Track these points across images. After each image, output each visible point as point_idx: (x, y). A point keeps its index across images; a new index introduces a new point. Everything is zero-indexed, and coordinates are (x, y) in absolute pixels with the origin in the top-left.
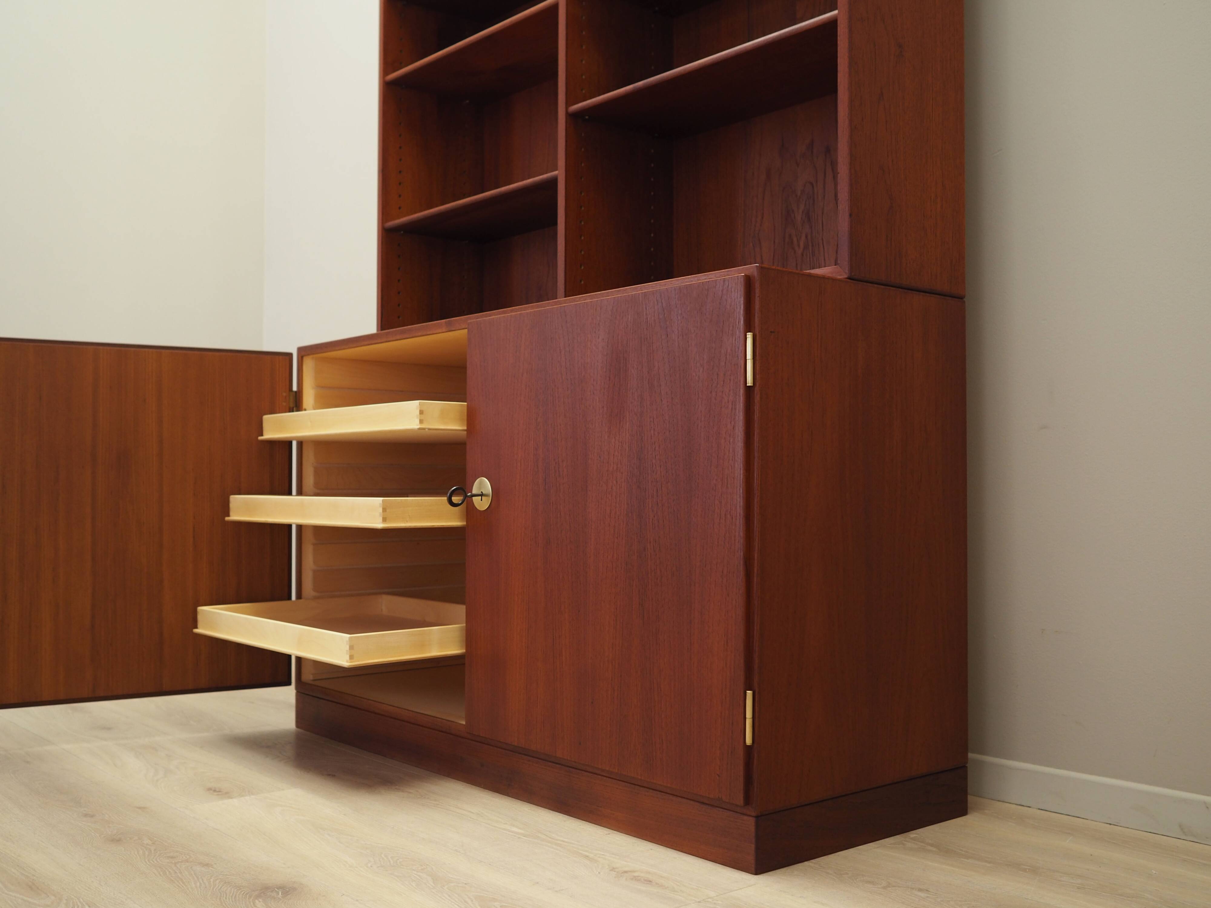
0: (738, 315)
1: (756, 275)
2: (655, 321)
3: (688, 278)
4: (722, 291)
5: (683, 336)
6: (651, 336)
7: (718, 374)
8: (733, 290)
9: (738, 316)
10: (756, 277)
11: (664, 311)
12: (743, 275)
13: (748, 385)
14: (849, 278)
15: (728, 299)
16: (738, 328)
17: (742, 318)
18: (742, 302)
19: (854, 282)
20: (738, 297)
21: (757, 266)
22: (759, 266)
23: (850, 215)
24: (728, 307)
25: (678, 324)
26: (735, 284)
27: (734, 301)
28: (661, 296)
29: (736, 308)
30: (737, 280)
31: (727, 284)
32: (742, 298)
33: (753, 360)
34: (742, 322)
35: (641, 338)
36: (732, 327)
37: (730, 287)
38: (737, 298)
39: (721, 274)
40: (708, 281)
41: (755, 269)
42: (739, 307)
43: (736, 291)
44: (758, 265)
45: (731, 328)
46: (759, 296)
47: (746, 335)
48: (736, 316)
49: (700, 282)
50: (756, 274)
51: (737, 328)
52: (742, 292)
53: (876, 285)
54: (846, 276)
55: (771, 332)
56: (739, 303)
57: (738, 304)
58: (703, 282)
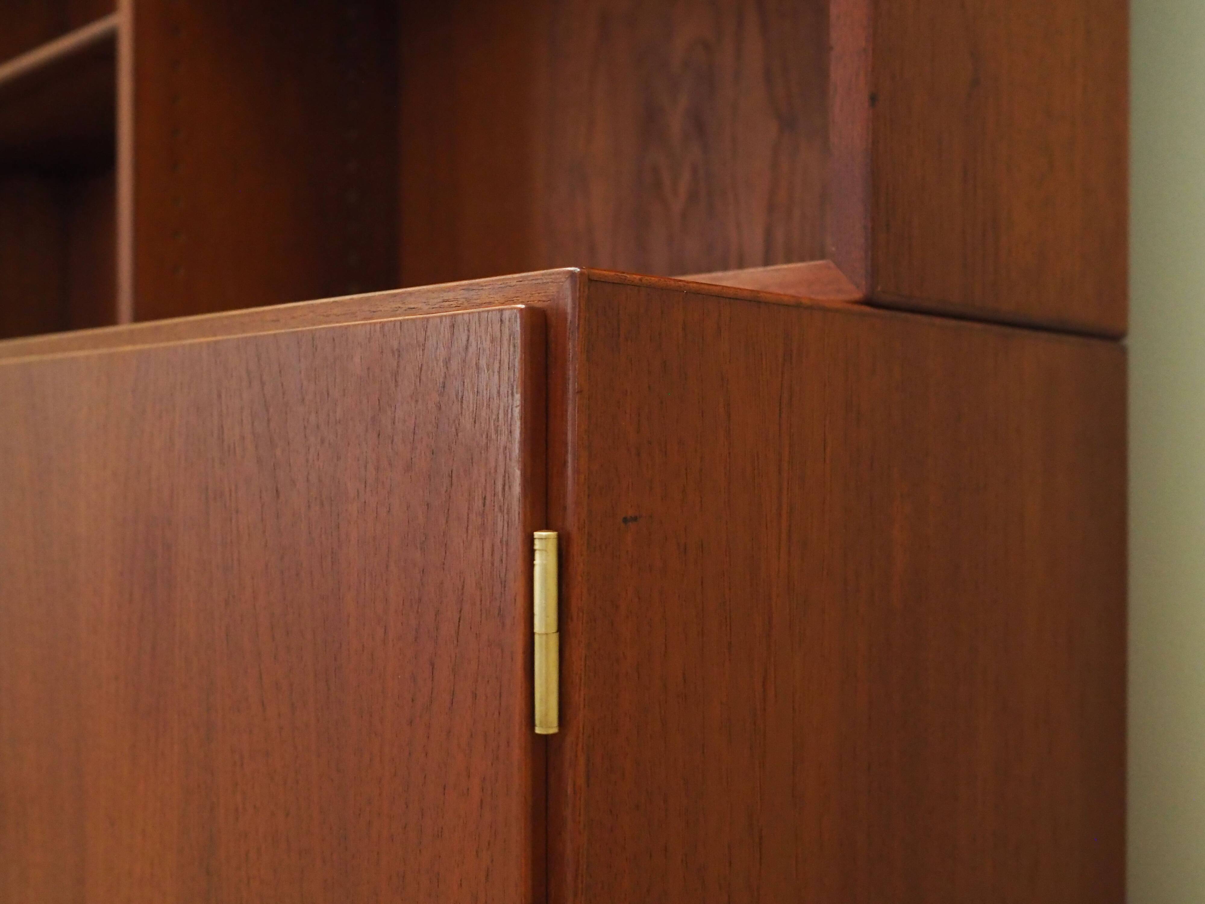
0: (501, 457)
1: (569, 310)
2: (243, 438)
3: (343, 303)
4: (447, 362)
5: (322, 505)
6: (233, 488)
7: (432, 665)
8: (483, 362)
9: (501, 463)
10: (569, 318)
11: (268, 411)
12: (521, 309)
13: (538, 730)
14: (868, 302)
15: (466, 393)
16: (501, 510)
17: (518, 473)
18: (517, 411)
19: (882, 312)
20: (504, 389)
21: (572, 274)
22: (581, 274)
23: (873, 99)
24: (467, 422)
25: (307, 461)
26: (492, 341)
27: (488, 406)
28: (259, 360)
29: (497, 431)
30: (497, 327)
31: (464, 338)
32: (518, 397)
33: (558, 634)
34: (517, 488)
35: (207, 489)
36: (481, 502)
37: (472, 349)
38: (499, 392)
39: (450, 295)
40: (401, 322)
41: (567, 285)
42: (504, 429)
43: (497, 365)
44: (578, 270)
45: (478, 504)
46: (580, 392)
47: (530, 541)
48: (497, 460)
49: (375, 324)
50: (568, 304)
51: (496, 509)
52: (517, 374)
53: (938, 321)
54: (857, 295)
55: (625, 520)
56: (506, 414)
57: (501, 416)
58: (383, 324)
